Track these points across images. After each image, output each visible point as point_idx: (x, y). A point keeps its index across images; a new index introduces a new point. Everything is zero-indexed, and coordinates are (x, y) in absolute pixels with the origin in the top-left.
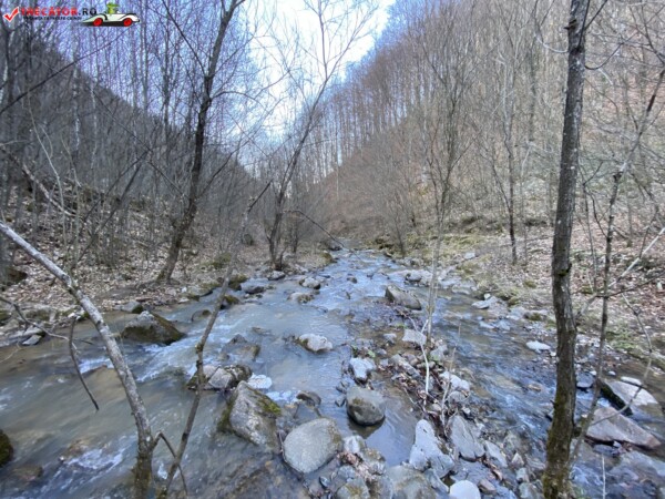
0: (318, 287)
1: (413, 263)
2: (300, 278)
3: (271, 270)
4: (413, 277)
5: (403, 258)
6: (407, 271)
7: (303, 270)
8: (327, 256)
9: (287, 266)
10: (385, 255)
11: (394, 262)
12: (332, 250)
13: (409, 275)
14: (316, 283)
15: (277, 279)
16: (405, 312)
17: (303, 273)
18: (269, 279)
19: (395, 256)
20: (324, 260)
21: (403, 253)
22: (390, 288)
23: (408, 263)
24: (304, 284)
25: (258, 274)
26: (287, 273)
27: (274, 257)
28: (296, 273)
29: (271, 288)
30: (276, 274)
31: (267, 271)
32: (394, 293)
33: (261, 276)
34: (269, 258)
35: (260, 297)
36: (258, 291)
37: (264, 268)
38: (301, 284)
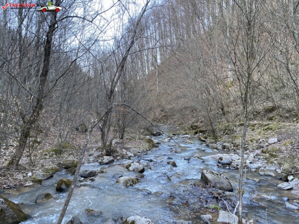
0: (142, 171)
1: (224, 147)
2: (126, 162)
3: (102, 156)
4: (224, 161)
5: (216, 142)
6: (220, 155)
7: (130, 154)
8: (150, 141)
9: (115, 151)
10: (200, 139)
11: (208, 146)
12: (154, 135)
13: (221, 159)
14: (141, 167)
15: (107, 164)
16: (219, 194)
17: (129, 158)
18: (101, 163)
19: (208, 141)
20: (146, 145)
21: (216, 138)
22: (205, 171)
23: (220, 147)
24: (131, 168)
25: (91, 159)
26: (115, 157)
27: (104, 144)
28: (123, 157)
29: (102, 172)
30: (106, 159)
31: (99, 156)
32: (209, 176)
33: (94, 161)
34: (100, 144)
35: (93, 180)
36: (91, 175)
37: (97, 154)
38: (127, 167)
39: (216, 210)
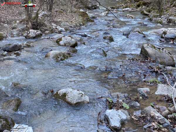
0: (76, 45)
1: (170, 21)
2: (56, 36)
3: (27, 29)
4: (168, 35)
5: (160, 16)
6: (164, 29)
7: (60, 28)
8: (84, 15)
9: (43, 25)
10: (142, 13)
11: (151, 20)
12: (89, 8)
13: (165, 33)
14: (73, 41)
15: (34, 38)
16: (160, 68)
17: (60, 32)
18: (27, 37)
19: (152, 14)
21: (161, 12)
22: (145, 45)
23: (165, 21)
24: (61, 43)
25: (15, 32)
26: (43, 32)
27: (29, 16)
28: (52, 31)
29: (28, 46)
30: (33, 33)
31: (23, 30)
32: (150, 50)
33: (18, 35)
34: (24, 17)
35: (18, 54)
36: (15, 49)
37: (20, 27)
38: (58, 42)
39: (155, 83)
